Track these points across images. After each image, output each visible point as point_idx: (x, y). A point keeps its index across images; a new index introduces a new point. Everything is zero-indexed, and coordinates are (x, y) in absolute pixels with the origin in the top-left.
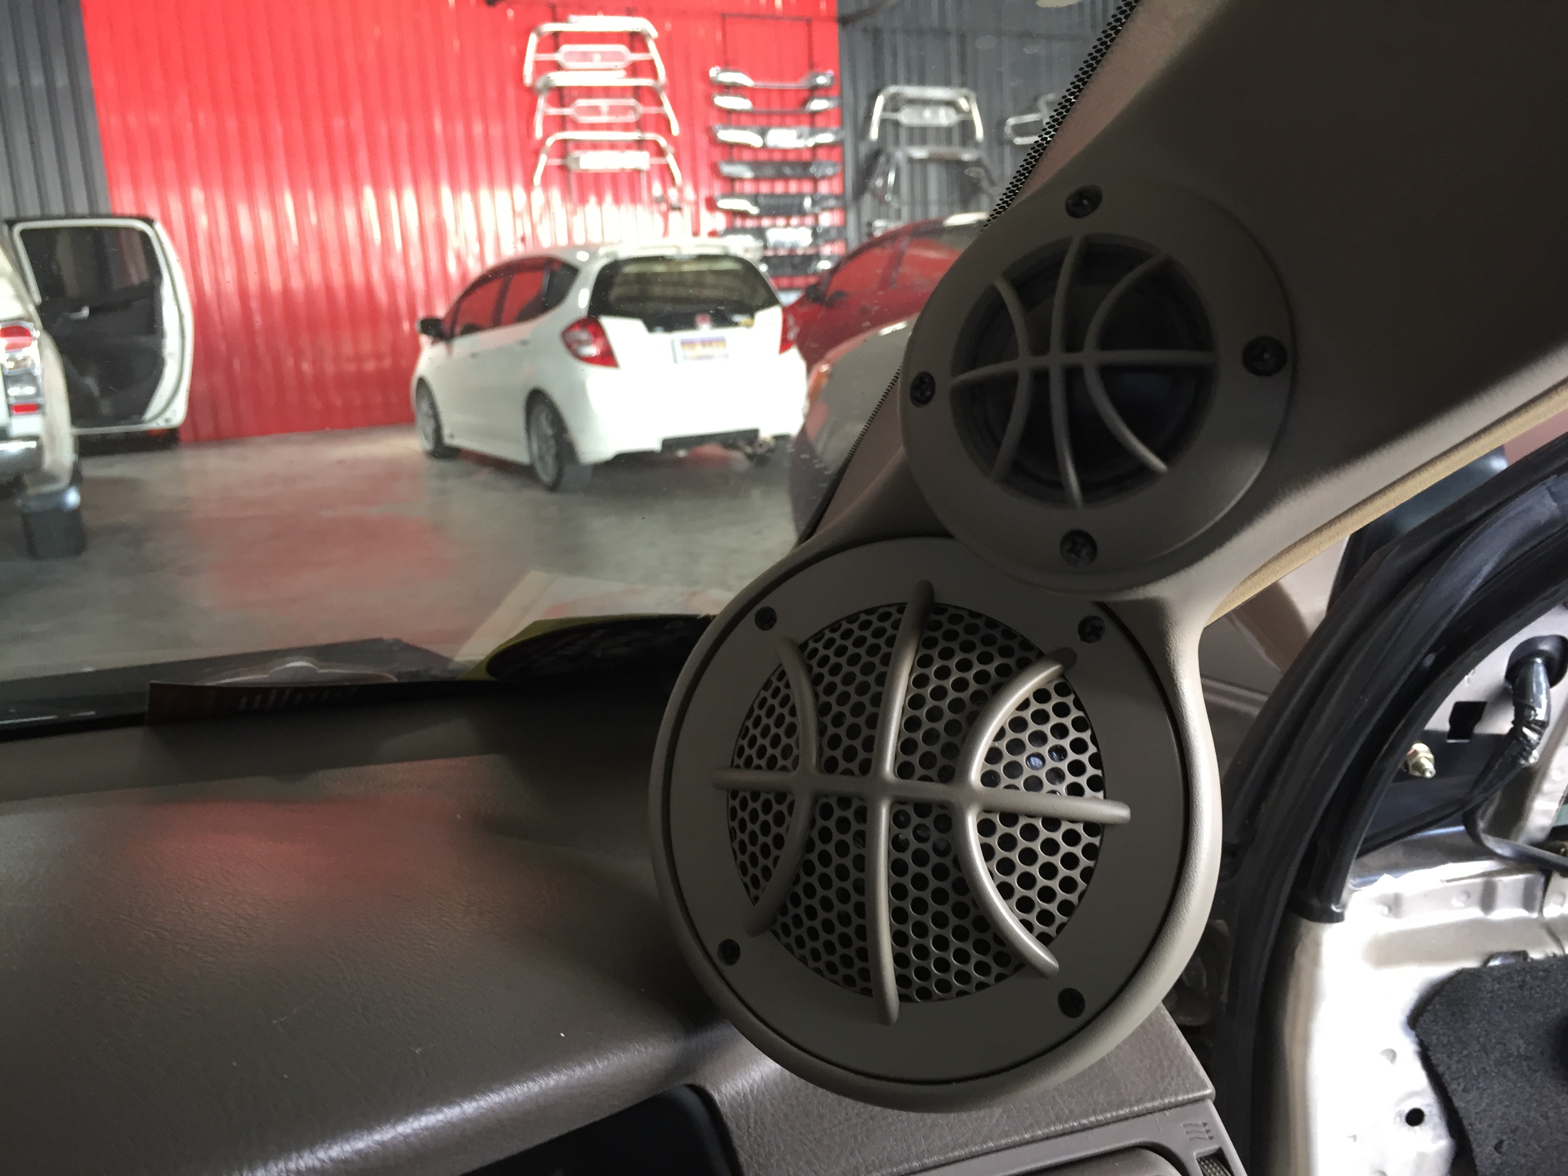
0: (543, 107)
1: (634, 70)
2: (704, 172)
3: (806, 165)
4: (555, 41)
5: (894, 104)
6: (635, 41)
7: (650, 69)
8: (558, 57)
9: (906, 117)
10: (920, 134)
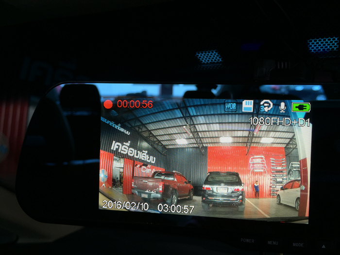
0: (251, 165)
1: (262, 161)
2: (270, 172)
3: (282, 171)
4: (253, 158)
5: (292, 164)
6: (262, 158)
7: (264, 161)
8: (253, 160)
9: (293, 166)
10: (295, 168)
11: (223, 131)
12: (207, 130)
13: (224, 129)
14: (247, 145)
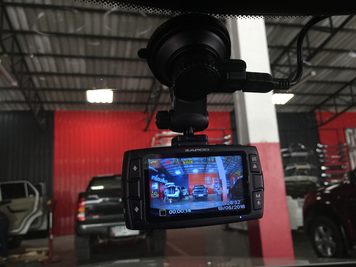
8: (161, 141)
11: (94, 76)
12: (54, 70)
13: (98, 72)
14: (147, 109)
